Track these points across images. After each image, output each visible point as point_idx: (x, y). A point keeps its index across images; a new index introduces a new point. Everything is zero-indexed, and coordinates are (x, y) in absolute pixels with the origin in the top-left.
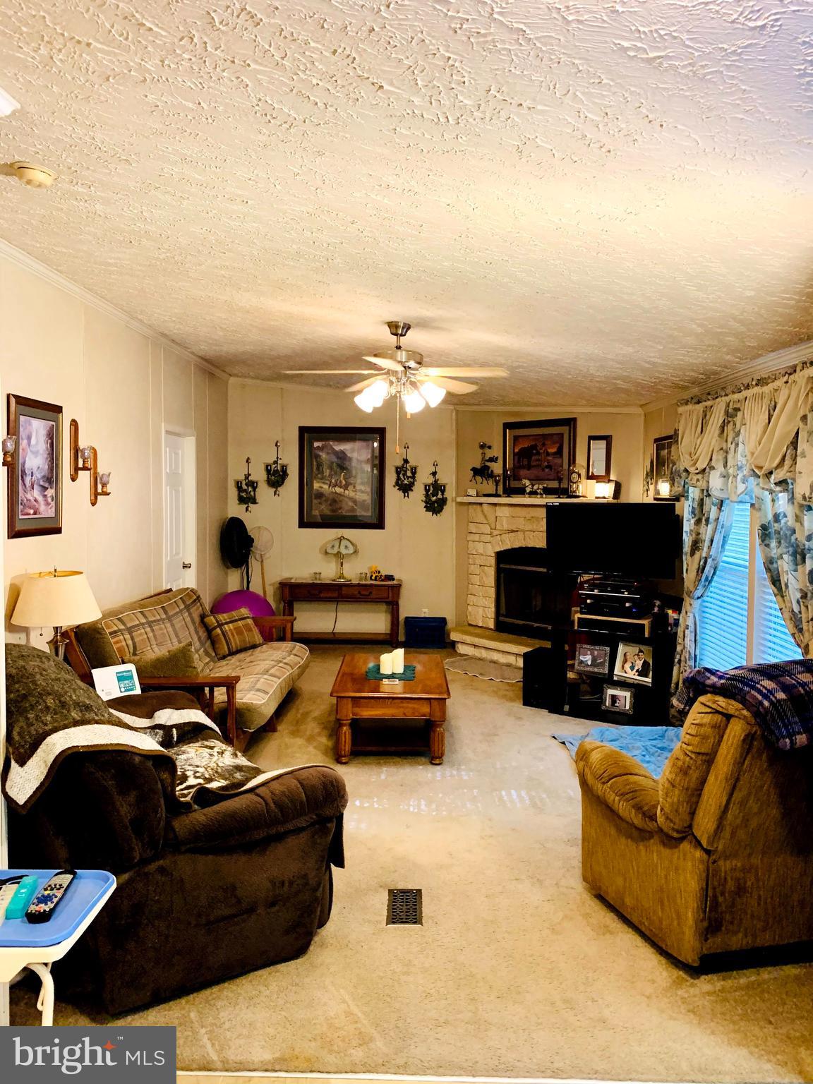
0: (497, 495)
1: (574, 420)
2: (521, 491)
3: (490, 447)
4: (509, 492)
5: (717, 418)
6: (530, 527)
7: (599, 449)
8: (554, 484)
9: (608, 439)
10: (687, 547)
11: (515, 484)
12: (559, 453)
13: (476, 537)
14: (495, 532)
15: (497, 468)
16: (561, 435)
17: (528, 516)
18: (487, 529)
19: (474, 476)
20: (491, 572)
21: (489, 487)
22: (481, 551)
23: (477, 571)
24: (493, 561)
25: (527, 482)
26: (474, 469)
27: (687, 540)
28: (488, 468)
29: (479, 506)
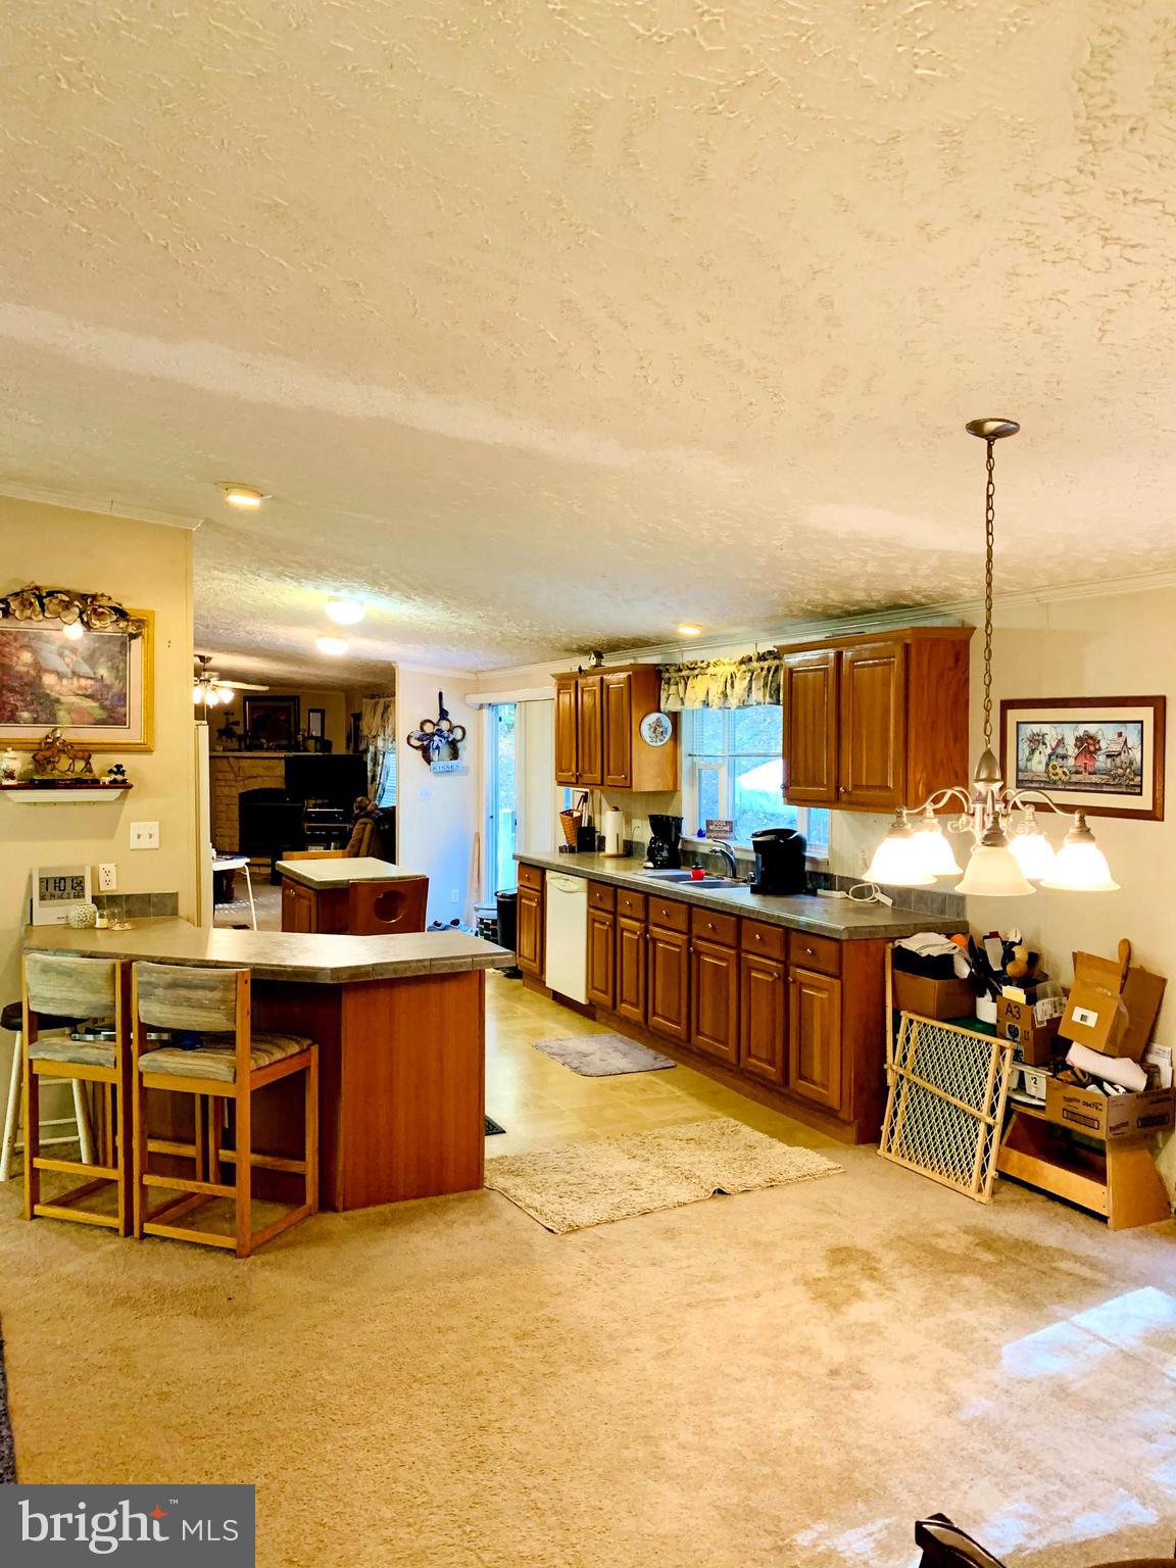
0: (240, 750)
1: (298, 697)
2: (260, 748)
3: (233, 714)
4: (249, 749)
5: (380, 709)
6: (266, 773)
7: (315, 718)
8: (284, 742)
9: (322, 712)
10: (369, 781)
11: (256, 742)
12: (288, 718)
13: (223, 783)
14: (239, 778)
15: (239, 730)
16: (289, 707)
17: (265, 766)
18: (231, 776)
19: (220, 737)
20: (236, 809)
21: (235, 744)
22: (227, 793)
23: (224, 808)
24: (237, 801)
25: (264, 741)
26: (219, 731)
27: (369, 774)
28: (232, 729)
29: (226, 760)
